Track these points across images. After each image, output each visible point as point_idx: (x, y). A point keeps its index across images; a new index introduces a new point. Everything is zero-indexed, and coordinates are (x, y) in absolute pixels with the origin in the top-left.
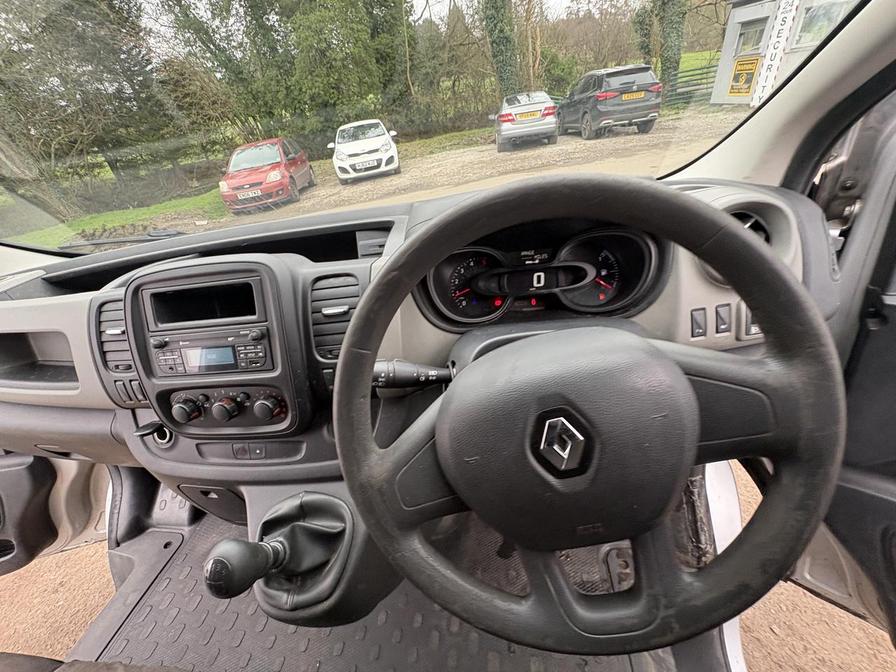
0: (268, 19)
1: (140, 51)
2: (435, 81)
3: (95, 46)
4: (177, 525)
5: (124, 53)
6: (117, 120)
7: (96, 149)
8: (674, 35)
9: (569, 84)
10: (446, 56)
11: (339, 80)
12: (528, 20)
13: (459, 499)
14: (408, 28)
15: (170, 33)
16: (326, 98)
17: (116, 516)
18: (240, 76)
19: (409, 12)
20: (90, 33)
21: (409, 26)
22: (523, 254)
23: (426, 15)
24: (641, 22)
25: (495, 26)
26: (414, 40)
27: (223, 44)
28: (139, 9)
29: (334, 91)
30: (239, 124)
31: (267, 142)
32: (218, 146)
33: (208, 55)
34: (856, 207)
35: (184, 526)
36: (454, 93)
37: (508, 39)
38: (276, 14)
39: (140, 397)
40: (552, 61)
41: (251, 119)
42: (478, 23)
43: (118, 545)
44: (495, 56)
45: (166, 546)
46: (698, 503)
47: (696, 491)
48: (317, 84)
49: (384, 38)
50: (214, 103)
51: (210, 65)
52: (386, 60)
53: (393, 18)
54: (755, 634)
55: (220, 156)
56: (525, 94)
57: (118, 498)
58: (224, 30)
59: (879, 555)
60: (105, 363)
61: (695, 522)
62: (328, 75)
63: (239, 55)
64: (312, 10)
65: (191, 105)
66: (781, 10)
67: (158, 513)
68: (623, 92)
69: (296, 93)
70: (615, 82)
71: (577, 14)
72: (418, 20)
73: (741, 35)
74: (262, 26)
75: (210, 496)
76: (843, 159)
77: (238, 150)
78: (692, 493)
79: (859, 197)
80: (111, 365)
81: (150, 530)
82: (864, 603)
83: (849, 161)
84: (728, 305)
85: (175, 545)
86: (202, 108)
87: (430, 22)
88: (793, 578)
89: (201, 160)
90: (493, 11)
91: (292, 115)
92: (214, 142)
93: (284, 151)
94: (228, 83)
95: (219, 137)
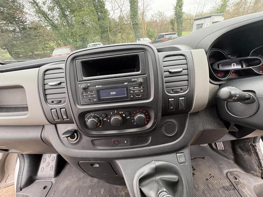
0: (66, 13)
1: (23, 18)
2: (116, 34)
3: (7, 16)
4: (49, 178)
5: (17, 18)
6: (13, 39)
7: (4, 47)
8: (180, 26)
9: (153, 37)
10: (119, 27)
11: (88, 31)
15: (34, 14)
16: (84, 36)
17: (21, 177)
18: (57, 28)
19: (109, 15)
20: (5, 11)
21: (109, 18)
23: (114, 16)
24: (172, 22)
25: (134, 20)
26: (110, 22)
27: (51, 19)
28: (23, 6)
29: (87, 34)
30: (55, 42)
31: (65, 47)
32: (48, 49)
33: (46, 21)
35: (52, 178)
36: (122, 37)
37: (137, 24)
38: (69, 12)
39: (65, 117)
40: (149, 31)
41: (59, 41)
43: (21, 189)
44: (134, 28)
45: (44, 188)
46: (259, 153)
48: (81, 32)
49: (102, 21)
50: (48, 35)
51: (47, 24)
52: (102, 27)
53: (105, 16)
55: (48, 52)
56: (142, 38)
57: (22, 168)
58: (52, 15)
60: (46, 100)
62: (85, 30)
63: (56, 22)
64: (80, 11)
65: (40, 35)
66: (206, 22)
67: (40, 173)
68: (169, 39)
69: (75, 34)
70: (167, 37)
71: (153, 20)
72: (111, 17)
73: (197, 27)
74: (64, 15)
75: (94, 166)
78: (256, 149)
80: (49, 101)
81: (36, 181)
85: (49, 187)
86: (43, 37)
89: (42, 52)
90: (133, 16)
91: (73, 41)
92: (47, 47)
93: (71, 50)
94: (52, 30)
95: (48, 46)
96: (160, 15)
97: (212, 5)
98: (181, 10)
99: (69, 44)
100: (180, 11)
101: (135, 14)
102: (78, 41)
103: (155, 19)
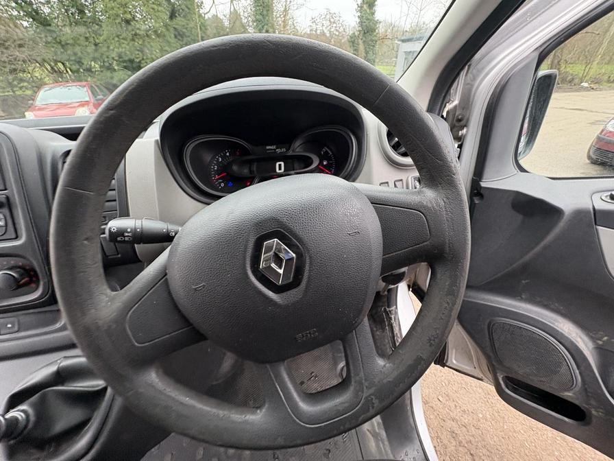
8: (371, 53)
11: (144, 45)
12: (284, 27)
13: (194, 328)
14: (199, 17)
16: (132, 57)
18: (48, 28)
19: (200, 6)
21: (200, 16)
22: (268, 147)
23: (213, 12)
24: (353, 42)
25: (263, 27)
26: (204, 26)
29: (140, 53)
30: (48, 67)
31: (79, 83)
32: (25, 84)
34: (465, 130)
41: (60, 64)
42: (251, 24)
46: (394, 325)
47: (393, 316)
48: (123, 46)
49: (181, 21)
50: (20, 46)
51: (15, 13)
52: (182, 37)
53: (189, 9)
54: (430, 404)
55: (29, 92)
59: (487, 339)
61: (394, 337)
62: (133, 40)
63: (46, 10)
69: (104, 49)
71: (316, 31)
72: (207, 13)
73: (405, 59)
76: (456, 102)
77: (47, 88)
78: (391, 318)
79: (466, 126)
82: (481, 370)
83: (460, 103)
84: (401, 180)
86: (7, 48)
87: (215, 17)
88: (447, 364)
89: (7, 94)
90: (261, 17)
91: (101, 67)
92: (22, 80)
93: (92, 93)
94: (35, 32)
95: (26, 76)
96: (332, 20)
97: (438, 10)
98: (373, 14)
99: (91, 76)
100: (369, 17)
101: (265, 13)
102: (116, 68)
103: (319, 27)
